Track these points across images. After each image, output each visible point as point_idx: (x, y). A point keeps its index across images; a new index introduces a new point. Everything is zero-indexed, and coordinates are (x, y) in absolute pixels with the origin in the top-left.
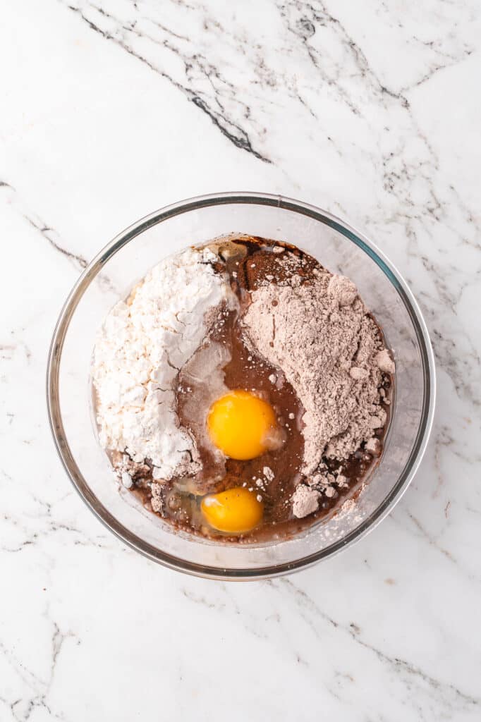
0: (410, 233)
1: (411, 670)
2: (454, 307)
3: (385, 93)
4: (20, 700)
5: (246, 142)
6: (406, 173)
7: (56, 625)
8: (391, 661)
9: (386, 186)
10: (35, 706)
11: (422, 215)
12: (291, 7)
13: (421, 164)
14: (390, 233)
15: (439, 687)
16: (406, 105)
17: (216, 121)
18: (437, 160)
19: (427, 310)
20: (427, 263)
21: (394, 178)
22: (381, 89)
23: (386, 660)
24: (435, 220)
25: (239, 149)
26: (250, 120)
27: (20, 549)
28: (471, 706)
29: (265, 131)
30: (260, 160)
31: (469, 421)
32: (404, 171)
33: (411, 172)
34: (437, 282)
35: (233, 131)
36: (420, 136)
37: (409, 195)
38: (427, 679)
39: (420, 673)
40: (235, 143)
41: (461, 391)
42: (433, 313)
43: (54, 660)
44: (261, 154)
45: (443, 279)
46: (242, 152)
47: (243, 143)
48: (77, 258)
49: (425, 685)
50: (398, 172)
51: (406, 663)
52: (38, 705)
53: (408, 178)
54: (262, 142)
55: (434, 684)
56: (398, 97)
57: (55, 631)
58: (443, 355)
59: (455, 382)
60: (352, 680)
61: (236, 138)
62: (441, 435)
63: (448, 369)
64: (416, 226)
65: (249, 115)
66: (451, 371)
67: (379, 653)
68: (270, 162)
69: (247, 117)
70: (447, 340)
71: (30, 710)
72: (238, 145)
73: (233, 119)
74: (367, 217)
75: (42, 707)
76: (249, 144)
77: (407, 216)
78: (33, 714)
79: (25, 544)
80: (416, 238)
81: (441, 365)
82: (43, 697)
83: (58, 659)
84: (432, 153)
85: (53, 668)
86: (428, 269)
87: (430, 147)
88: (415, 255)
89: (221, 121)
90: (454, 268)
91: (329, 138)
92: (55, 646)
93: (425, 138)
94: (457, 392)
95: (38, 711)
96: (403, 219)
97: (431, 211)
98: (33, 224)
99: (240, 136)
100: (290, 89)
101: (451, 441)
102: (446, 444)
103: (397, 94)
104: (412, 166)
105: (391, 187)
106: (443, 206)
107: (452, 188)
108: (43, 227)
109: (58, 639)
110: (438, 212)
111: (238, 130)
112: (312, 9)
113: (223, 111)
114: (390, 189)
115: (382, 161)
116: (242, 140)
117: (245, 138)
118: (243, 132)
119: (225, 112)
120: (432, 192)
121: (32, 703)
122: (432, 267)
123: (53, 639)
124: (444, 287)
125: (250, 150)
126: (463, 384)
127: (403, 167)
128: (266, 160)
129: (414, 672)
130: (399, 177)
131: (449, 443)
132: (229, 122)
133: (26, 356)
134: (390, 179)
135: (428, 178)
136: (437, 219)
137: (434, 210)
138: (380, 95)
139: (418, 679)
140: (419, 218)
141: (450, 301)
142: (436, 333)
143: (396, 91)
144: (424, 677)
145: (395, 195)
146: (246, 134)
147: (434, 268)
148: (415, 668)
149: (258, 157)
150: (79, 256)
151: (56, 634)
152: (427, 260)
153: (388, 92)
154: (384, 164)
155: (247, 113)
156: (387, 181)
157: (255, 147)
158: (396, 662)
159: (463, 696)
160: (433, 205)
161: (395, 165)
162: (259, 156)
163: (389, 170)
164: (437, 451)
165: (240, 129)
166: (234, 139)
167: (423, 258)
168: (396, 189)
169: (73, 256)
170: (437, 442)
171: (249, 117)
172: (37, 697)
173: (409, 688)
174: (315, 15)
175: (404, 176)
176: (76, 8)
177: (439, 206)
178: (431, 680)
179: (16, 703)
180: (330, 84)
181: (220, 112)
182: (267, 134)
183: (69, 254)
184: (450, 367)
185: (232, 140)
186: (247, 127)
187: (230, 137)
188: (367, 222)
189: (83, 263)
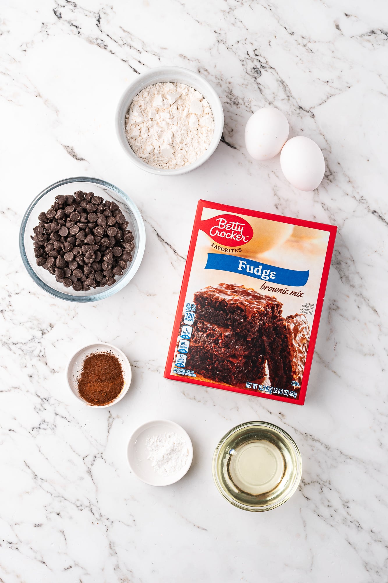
3: (301, 110)
10: (97, 459)
12: (247, 61)
15: (330, 449)
16: (313, 116)
20: (324, 206)
22: (299, 107)
24: (329, 182)
28: (349, 460)
31: (348, 297)
34: (330, 217)
36: (321, 134)
38: (323, 445)
39: (319, 441)
41: (344, 279)
43: (108, 432)
49: (322, 448)
56: (308, 112)
57: (109, 415)
62: (332, 305)
63: (337, 267)
67: (296, 430)
71: (94, 460)
75: (101, 459)
78: (95, 463)
85: (108, 436)
87: (326, 141)
88: (318, 202)
90: (340, 210)
95: (99, 461)
100: (247, 107)
101: (338, 308)
102: (335, 310)
103: (308, 110)
106: (333, 174)
109: (111, 419)
110: (331, 177)
112: (260, 62)
126: (345, 275)
128: (233, 147)
129: (316, 441)
131: (337, 309)
138: (298, 111)
139: (317, 444)
143: (307, 109)
144: (322, 444)
147: (329, 209)
148: (316, 438)
151: (110, 417)
152: (324, 204)
153: (303, 109)
158: (305, 435)
159: (344, 455)
160: (328, 173)
164: (329, 313)
167: (322, 204)
170: (330, 309)
173: (313, 450)
174: (261, 65)
176: (125, 60)
177: (332, 174)
180: (270, 104)
184: (338, 266)
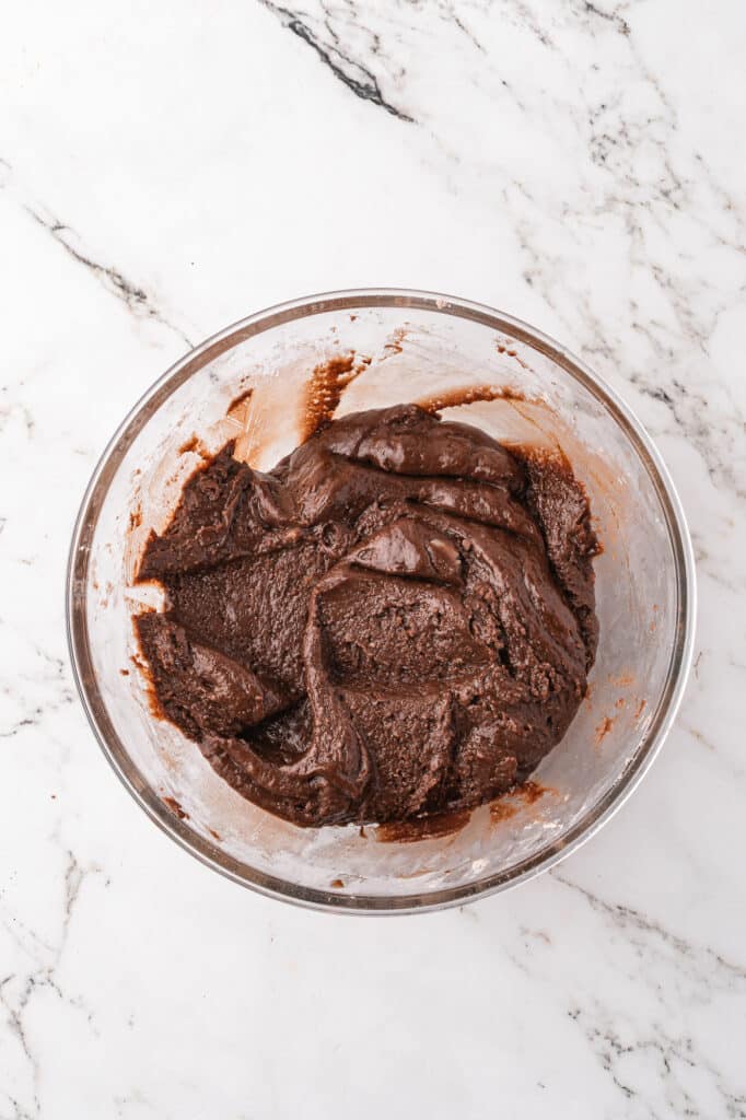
0: (633, 229)
1: (643, 925)
2: (705, 345)
4: (14, 976)
5: (374, 90)
6: (626, 135)
7: (71, 853)
8: (610, 910)
9: (594, 155)
11: (652, 201)
13: (649, 121)
14: (602, 228)
17: (326, 58)
18: (674, 114)
19: (661, 349)
21: (607, 144)
23: (601, 908)
25: (361, 100)
26: (379, 55)
27: (15, 732)
29: (403, 72)
30: (396, 117)
32: (623, 133)
33: (633, 133)
35: (352, 72)
37: (632, 170)
40: (356, 91)
42: (671, 354)
44: (398, 109)
45: (686, 299)
46: (368, 105)
47: (369, 92)
48: (108, 272)
50: (613, 134)
51: (635, 913)
52: (42, 984)
53: (629, 143)
54: (400, 89)
55: (682, 946)
58: (688, 419)
59: (707, 461)
60: (548, 940)
61: (357, 83)
64: (643, 218)
65: (378, 48)
66: (702, 444)
68: (412, 120)
69: (375, 50)
70: (695, 397)
72: (360, 95)
73: (352, 54)
74: (565, 204)
76: (378, 93)
77: (627, 203)
79: (21, 724)
80: (642, 236)
81: (686, 436)
82: (50, 971)
83: (74, 908)
84: (665, 103)
86: (662, 285)
89: (334, 58)
91: (504, 83)
92: (69, 889)
93: (655, 82)
94: (712, 478)
96: (622, 207)
97: (666, 194)
98: (38, 219)
99: (364, 81)
104: (636, 125)
105: (603, 158)
107: (699, 158)
108: (54, 224)
111: (361, 72)
113: (337, 43)
114: (600, 161)
115: (588, 117)
116: (367, 87)
117: (372, 84)
118: (368, 74)
119: (340, 44)
120: (667, 165)
121: (32, 980)
122: (669, 280)
123: (67, 878)
124: (689, 313)
125: (380, 102)
127: (620, 127)
130: (614, 142)
132: (348, 59)
133: (26, 427)
134: (600, 144)
135: (659, 143)
136: (676, 206)
137: (671, 193)
140: (648, 204)
141: (697, 334)
142: (676, 385)
145: (609, 169)
146: (373, 78)
149: (392, 113)
150: (109, 267)
154: (591, 122)
155: (375, 45)
156: (595, 148)
157: (388, 97)
161: (609, 123)
162: (394, 112)
163: (598, 130)
165: (363, 69)
166: (355, 85)
168: (609, 160)
169: (102, 269)
171: (379, 51)
172: (40, 972)
175: (622, 140)
178: (676, 940)
179: (7, 980)
181: (333, 45)
182: (406, 77)
183: (95, 266)
185: (352, 88)
186: (375, 66)
187: (348, 81)
188: (565, 212)
189: (118, 281)
